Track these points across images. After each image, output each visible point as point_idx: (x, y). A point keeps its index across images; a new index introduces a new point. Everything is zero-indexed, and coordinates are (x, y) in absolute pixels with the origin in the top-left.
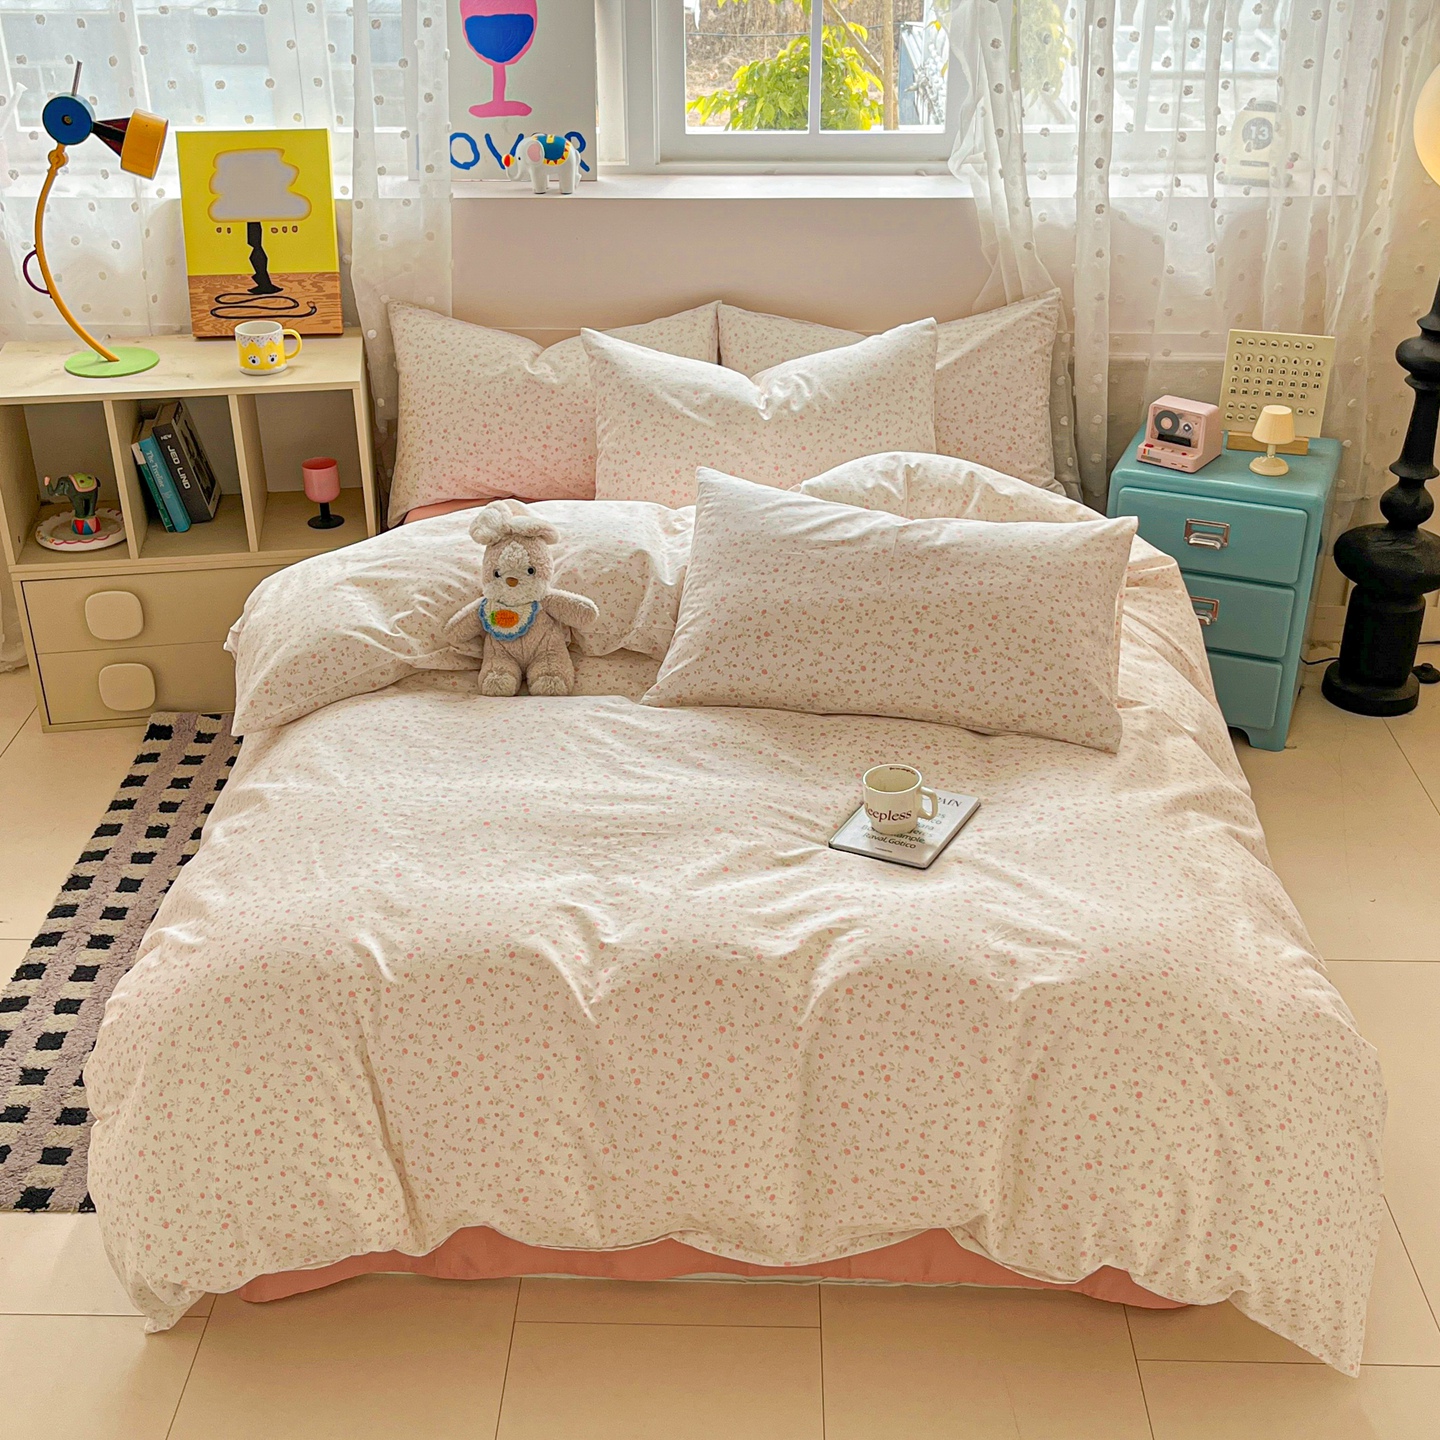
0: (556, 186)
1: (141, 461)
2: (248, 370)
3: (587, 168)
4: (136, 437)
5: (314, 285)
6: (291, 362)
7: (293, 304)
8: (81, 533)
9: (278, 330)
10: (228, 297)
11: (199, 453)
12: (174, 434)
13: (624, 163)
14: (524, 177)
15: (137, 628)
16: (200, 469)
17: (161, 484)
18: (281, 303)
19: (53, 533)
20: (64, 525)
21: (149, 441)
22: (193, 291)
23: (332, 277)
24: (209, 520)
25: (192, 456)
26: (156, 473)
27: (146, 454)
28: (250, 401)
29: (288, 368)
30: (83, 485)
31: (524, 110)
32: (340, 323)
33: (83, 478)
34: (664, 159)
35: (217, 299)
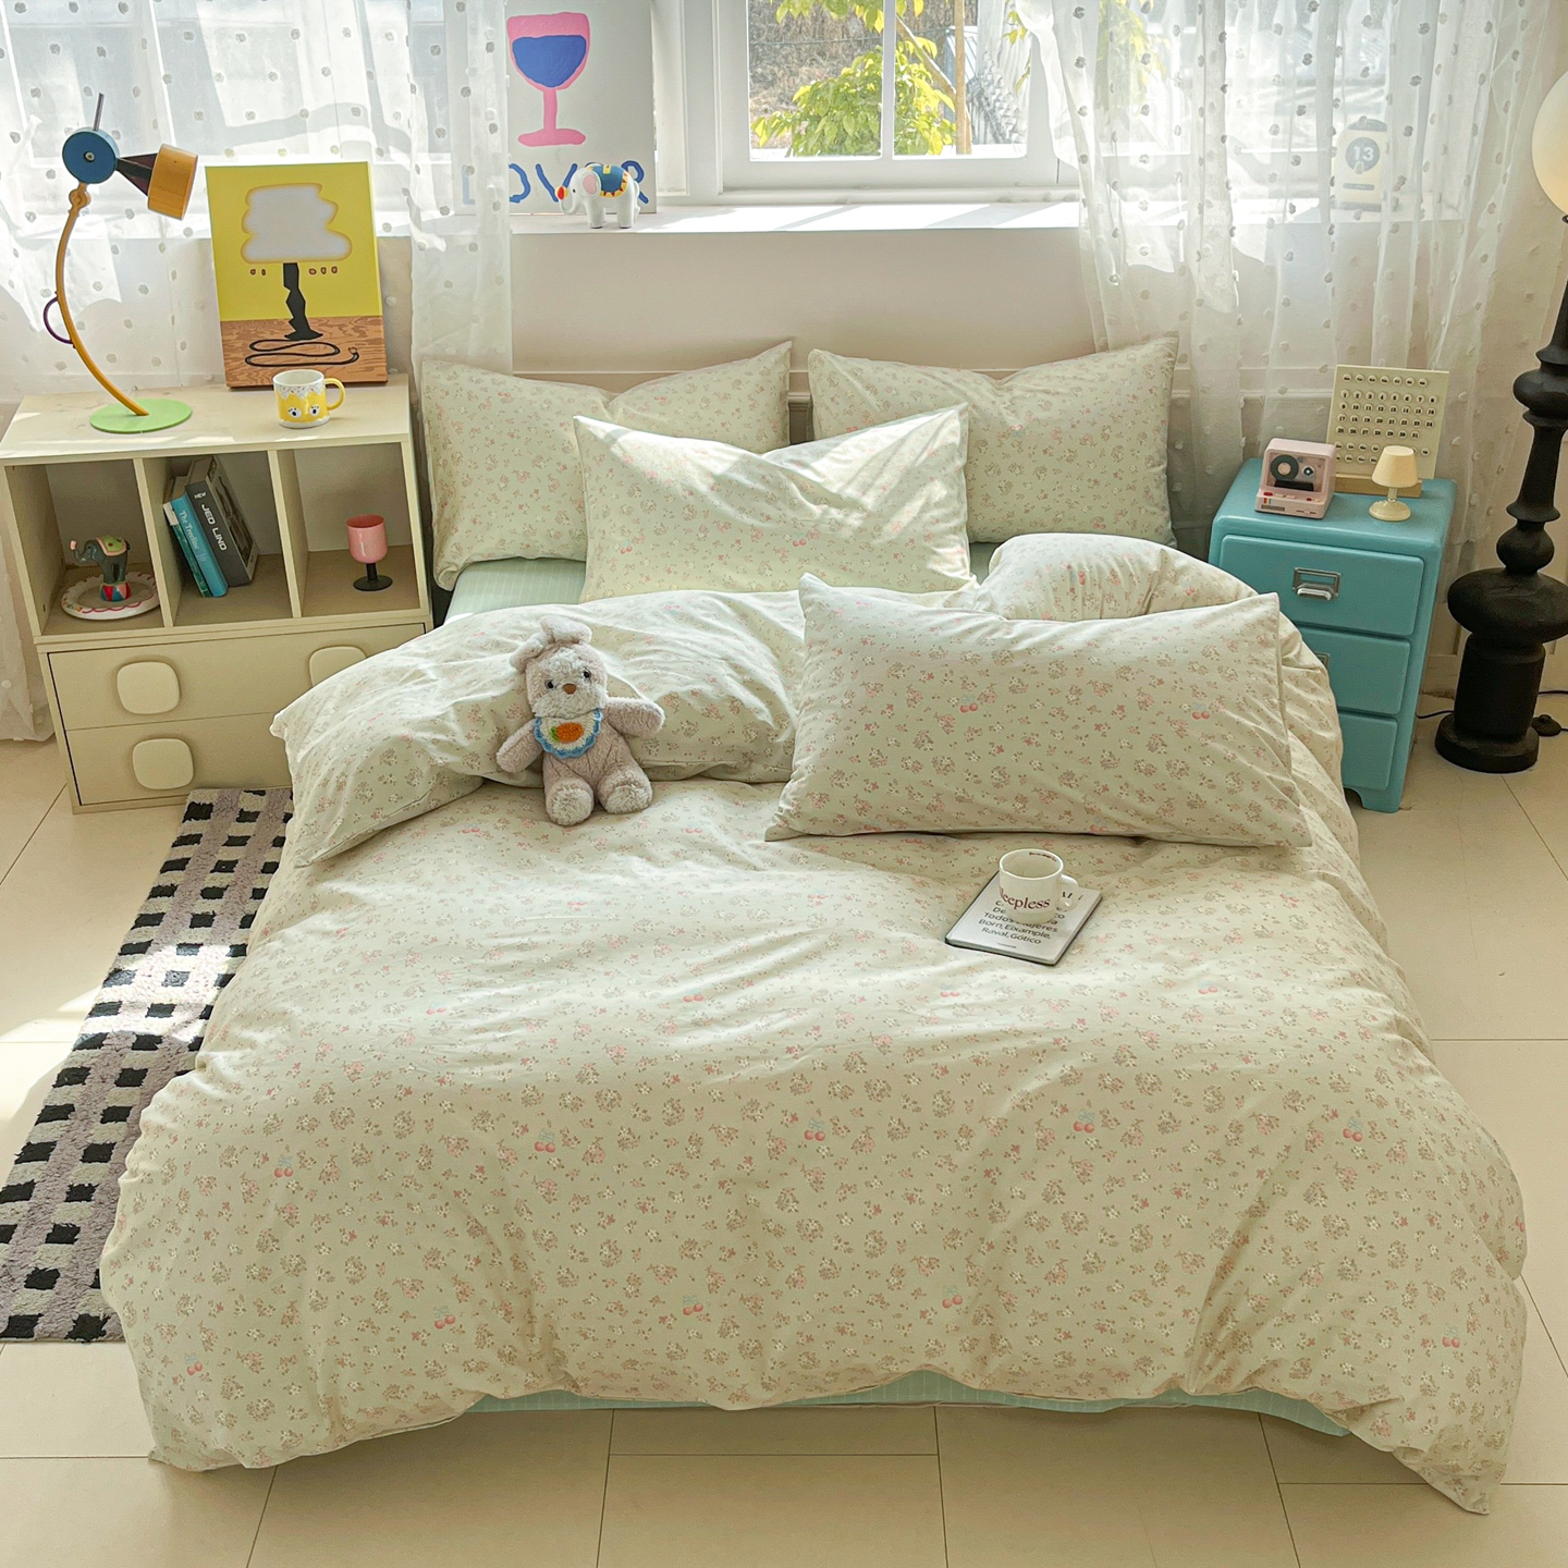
0: (613, 219)
1: (174, 521)
2: (288, 423)
3: (646, 201)
4: (168, 495)
5: (356, 329)
6: (333, 413)
7: (333, 350)
8: (110, 600)
9: (319, 380)
10: (263, 343)
11: (236, 511)
12: (208, 493)
13: (684, 193)
14: (579, 209)
15: (173, 700)
16: (236, 527)
17: (195, 546)
18: (322, 350)
19: (81, 601)
20: (91, 591)
21: (182, 501)
22: (226, 338)
23: (375, 321)
24: (247, 583)
25: (228, 514)
26: (190, 534)
27: (179, 514)
28: (288, 456)
29: (331, 419)
30: (112, 549)
31: (576, 138)
32: (384, 370)
33: (111, 540)
34: (727, 189)
35: (252, 346)
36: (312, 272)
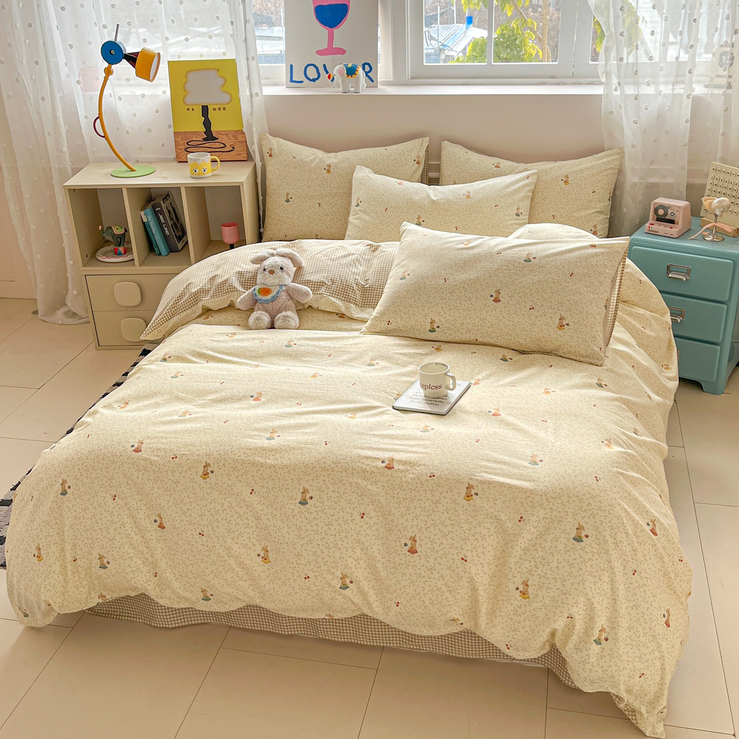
1: (145, 220)
2: (193, 176)
3: (373, 81)
5: (233, 136)
7: (223, 146)
8: (117, 255)
9: (208, 157)
10: (193, 142)
12: (161, 208)
15: (138, 301)
16: (176, 227)
17: (154, 232)
18: (218, 145)
19: (104, 255)
21: (149, 210)
22: (176, 139)
23: (242, 132)
24: (179, 251)
25: (172, 219)
26: (152, 226)
27: (147, 216)
28: (200, 193)
29: (213, 174)
30: (118, 231)
31: (342, 52)
32: (244, 155)
33: (118, 227)
34: (412, 78)
35: (187, 143)
36: (214, 109)
